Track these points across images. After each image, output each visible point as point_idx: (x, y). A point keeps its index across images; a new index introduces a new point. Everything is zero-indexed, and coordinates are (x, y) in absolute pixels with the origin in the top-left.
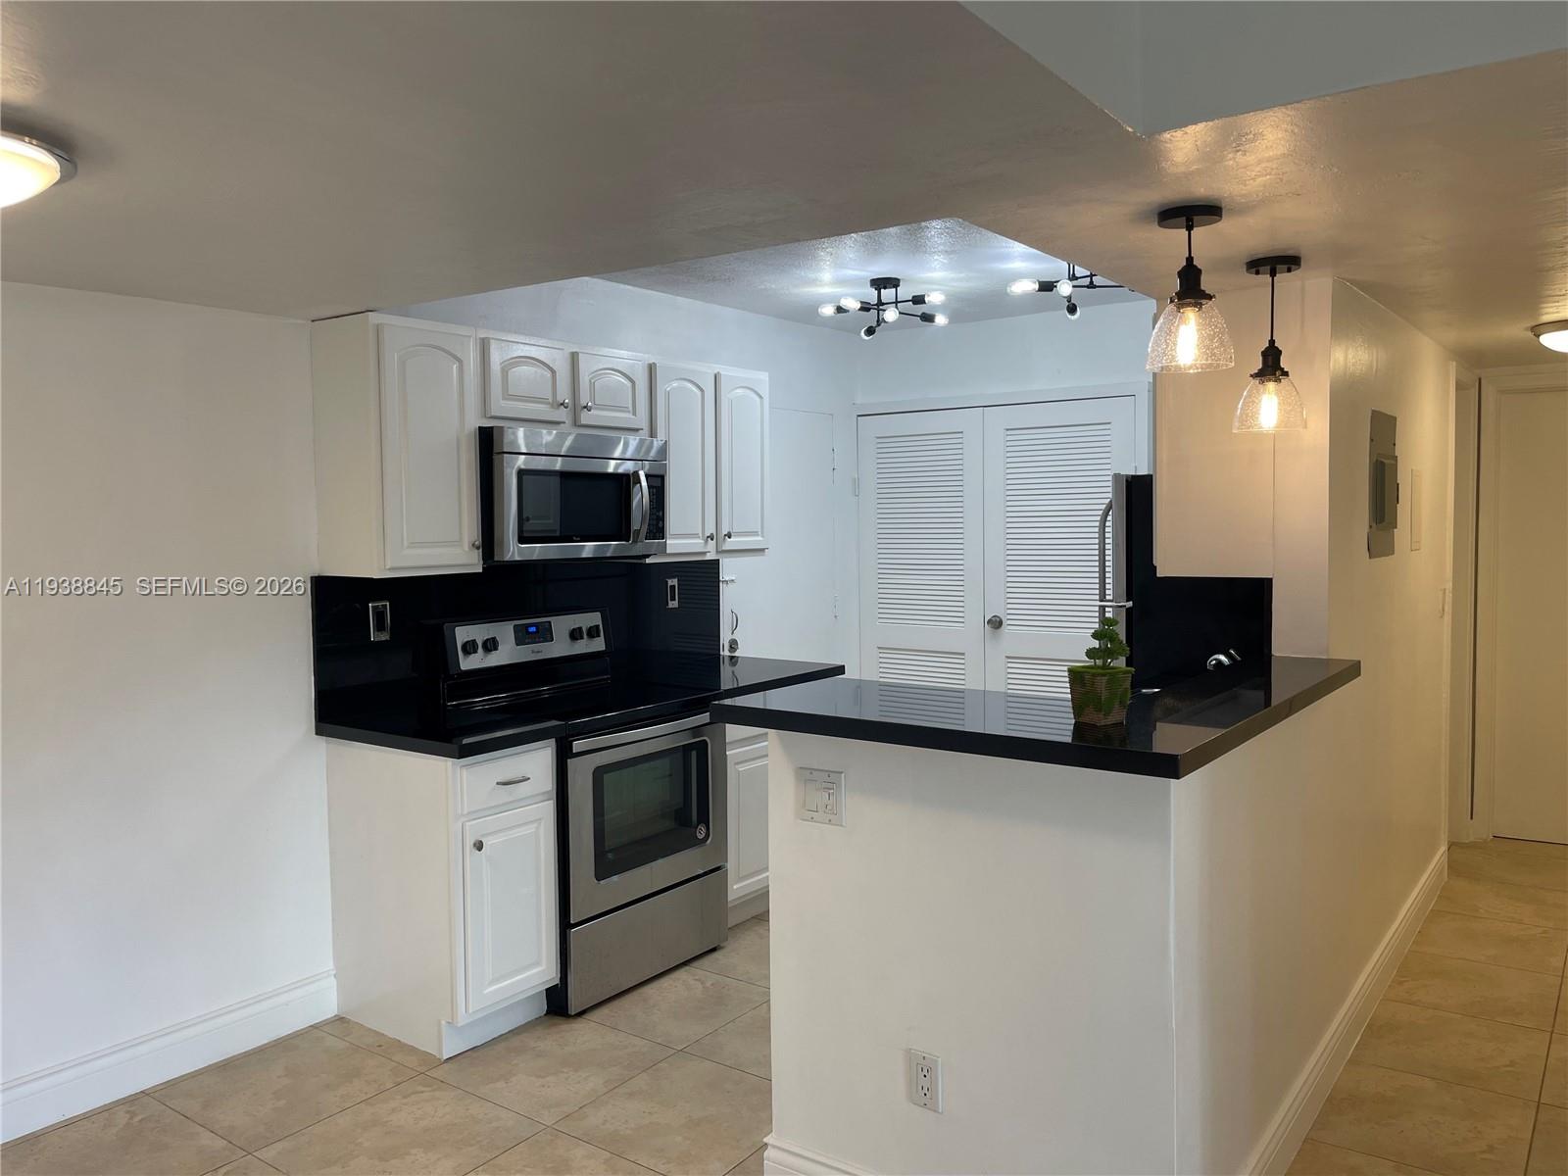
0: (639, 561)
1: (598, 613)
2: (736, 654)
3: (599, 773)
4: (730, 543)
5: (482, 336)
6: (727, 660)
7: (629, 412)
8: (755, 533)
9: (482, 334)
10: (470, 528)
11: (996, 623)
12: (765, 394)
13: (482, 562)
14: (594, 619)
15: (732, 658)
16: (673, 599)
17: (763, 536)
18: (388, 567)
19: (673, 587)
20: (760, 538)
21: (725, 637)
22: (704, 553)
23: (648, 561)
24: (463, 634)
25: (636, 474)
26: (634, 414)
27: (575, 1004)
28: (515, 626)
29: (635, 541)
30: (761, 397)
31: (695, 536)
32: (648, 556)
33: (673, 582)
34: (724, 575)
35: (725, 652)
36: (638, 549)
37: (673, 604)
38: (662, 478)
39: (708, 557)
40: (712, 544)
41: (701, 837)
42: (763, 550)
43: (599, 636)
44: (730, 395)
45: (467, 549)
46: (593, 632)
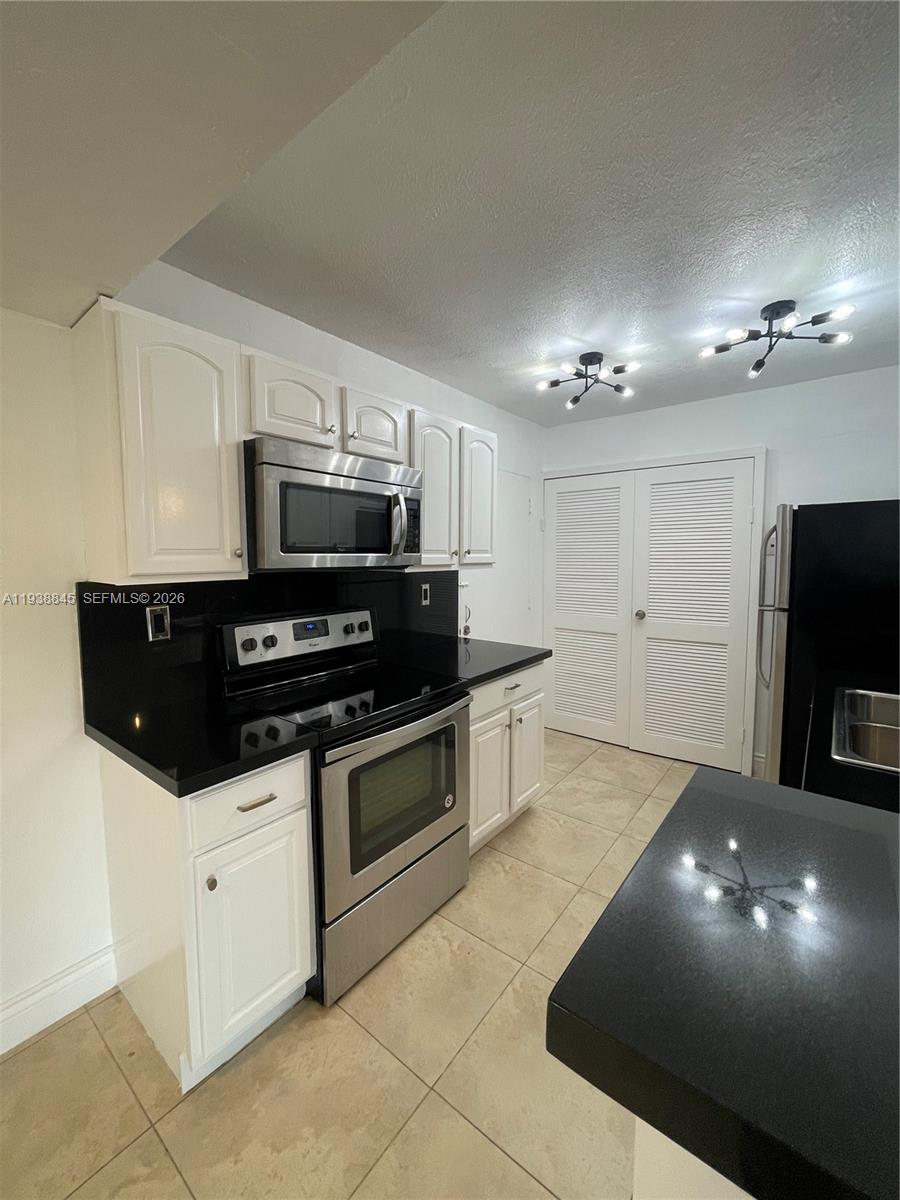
0: (399, 571)
1: (368, 612)
2: (468, 637)
3: (354, 777)
4: (469, 559)
5: (248, 354)
6: (462, 641)
7: (391, 446)
8: (486, 552)
9: (248, 351)
10: (233, 535)
11: (641, 615)
12: (495, 447)
13: (247, 570)
14: (365, 616)
15: (466, 639)
16: (426, 599)
17: (491, 553)
18: (130, 574)
19: (426, 590)
20: (489, 555)
21: (461, 625)
22: (449, 566)
23: (406, 571)
24: (241, 633)
25: (396, 496)
26: (396, 449)
27: (331, 993)
28: (294, 625)
29: (395, 554)
30: (492, 451)
31: (444, 552)
32: (407, 567)
33: (426, 586)
34: (462, 581)
35: (461, 635)
36: (398, 561)
37: (426, 603)
38: (418, 502)
39: (453, 568)
40: (456, 558)
41: (448, 806)
42: (491, 564)
43: (367, 630)
44: (471, 446)
45: (229, 556)
46: (363, 627)
